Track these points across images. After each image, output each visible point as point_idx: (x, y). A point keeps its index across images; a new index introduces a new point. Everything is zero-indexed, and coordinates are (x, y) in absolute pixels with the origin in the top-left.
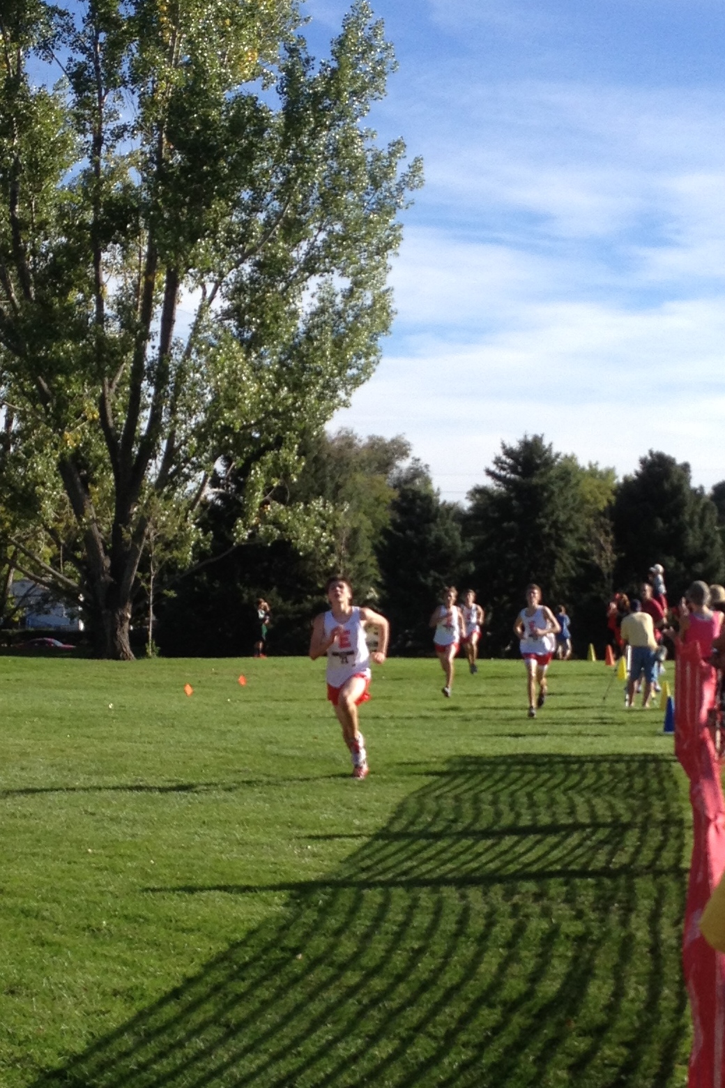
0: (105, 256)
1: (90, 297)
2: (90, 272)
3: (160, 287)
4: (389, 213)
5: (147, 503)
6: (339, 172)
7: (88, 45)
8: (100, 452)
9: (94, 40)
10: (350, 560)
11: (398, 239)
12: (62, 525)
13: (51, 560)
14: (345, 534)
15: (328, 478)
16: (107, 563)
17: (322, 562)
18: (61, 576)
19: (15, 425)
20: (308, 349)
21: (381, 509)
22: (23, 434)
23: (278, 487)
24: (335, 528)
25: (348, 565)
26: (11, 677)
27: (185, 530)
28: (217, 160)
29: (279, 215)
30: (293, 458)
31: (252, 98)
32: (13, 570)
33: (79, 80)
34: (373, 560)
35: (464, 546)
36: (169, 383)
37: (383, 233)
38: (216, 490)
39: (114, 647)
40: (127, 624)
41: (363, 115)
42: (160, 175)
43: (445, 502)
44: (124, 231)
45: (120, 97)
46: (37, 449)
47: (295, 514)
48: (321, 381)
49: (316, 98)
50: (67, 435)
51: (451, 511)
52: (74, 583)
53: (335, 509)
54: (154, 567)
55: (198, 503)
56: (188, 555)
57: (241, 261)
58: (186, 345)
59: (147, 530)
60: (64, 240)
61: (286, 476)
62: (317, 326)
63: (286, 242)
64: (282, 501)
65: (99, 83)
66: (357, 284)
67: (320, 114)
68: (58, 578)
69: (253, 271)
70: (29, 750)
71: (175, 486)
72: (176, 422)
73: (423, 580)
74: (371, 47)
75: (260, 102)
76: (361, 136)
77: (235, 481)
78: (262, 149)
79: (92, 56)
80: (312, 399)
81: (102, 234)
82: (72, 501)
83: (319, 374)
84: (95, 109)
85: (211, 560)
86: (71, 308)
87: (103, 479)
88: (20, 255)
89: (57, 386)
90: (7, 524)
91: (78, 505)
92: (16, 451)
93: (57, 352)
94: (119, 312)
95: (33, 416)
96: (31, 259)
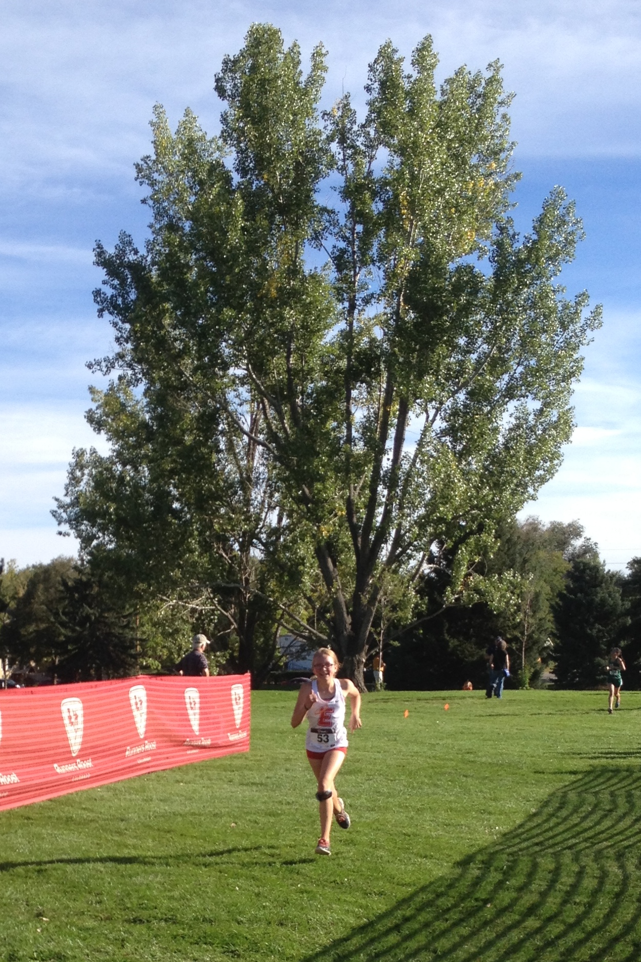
0: (354, 393)
1: (342, 425)
2: (342, 406)
3: (394, 414)
4: (574, 349)
5: (380, 576)
6: (536, 320)
7: (348, 235)
8: (345, 540)
9: (353, 230)
10: (532, 616)
11: (580, 369)
12: (316, 594)
13: (308, 620)
14: (529, 597)
15: (517, 555)
16: (348, 619)
17: (511, 618)
18: (315, 631)
19: (285, 521)
20: (506, 457)
21: (558, 577)
22: (290, 529)
23: (479, 562)
24: (521, 592)
25: (531, 621)
26: (279, 705)
27: (407, 596)
28: (441, 316)
29: (486, 355)
30: (491, 540)
31: (470, 267)
32: (281, 628)
33: (340, 261)
34: (550, 617)
35: (623, 605)
36: (398, 486)
37: (568, 365)
38: (431, 566)
40: (362, 666)
41: (556, 275)
42: (398, 329)
43: (609, 571)
44: (369, 373)
45: (370, 273)
46: (300, 539)
47: (492, 583)
48: (515, 481)
49: (520, 263)
50: (323, 528)
51: (615, 578)
52: (325, 638)
53: (522, 578)
54: (384, 625)
55: (418, 576)
56: (408, 615)
57: (456, 392)
58: (412, 457)
59: (379, 597)
60: (324, 383)
61: (485, 554)
62: (512, 439)
63: (491, 374)
64: (482, 573)
65: (355, 263)
66: (546, 405)
67: (522, 275)
68: (314, 633)
69: (467, 399)
70: (291, 757)
71: (401, 563)
72: (403, 515)
73: (589, 631)
74: (564, 222)
75: (476, 270)
76: (554, 291)
77: (446, 559)
78: (476, 305)
79: (351, 243)
80: (507, 494)
81: (352, 376)
82: (324, 576)
83: (514, 475)
84: (351, 283)
85: (426, 619)
86: (328, 433)
87: (347, 560)
88: (292, 395)
89: (316, 491)
90: (277, 594)
91: (329, 580)
92: (284, 540)
93: (317, 467)
94: (363, 434)
95: (298, 514)
96: (301, 397)
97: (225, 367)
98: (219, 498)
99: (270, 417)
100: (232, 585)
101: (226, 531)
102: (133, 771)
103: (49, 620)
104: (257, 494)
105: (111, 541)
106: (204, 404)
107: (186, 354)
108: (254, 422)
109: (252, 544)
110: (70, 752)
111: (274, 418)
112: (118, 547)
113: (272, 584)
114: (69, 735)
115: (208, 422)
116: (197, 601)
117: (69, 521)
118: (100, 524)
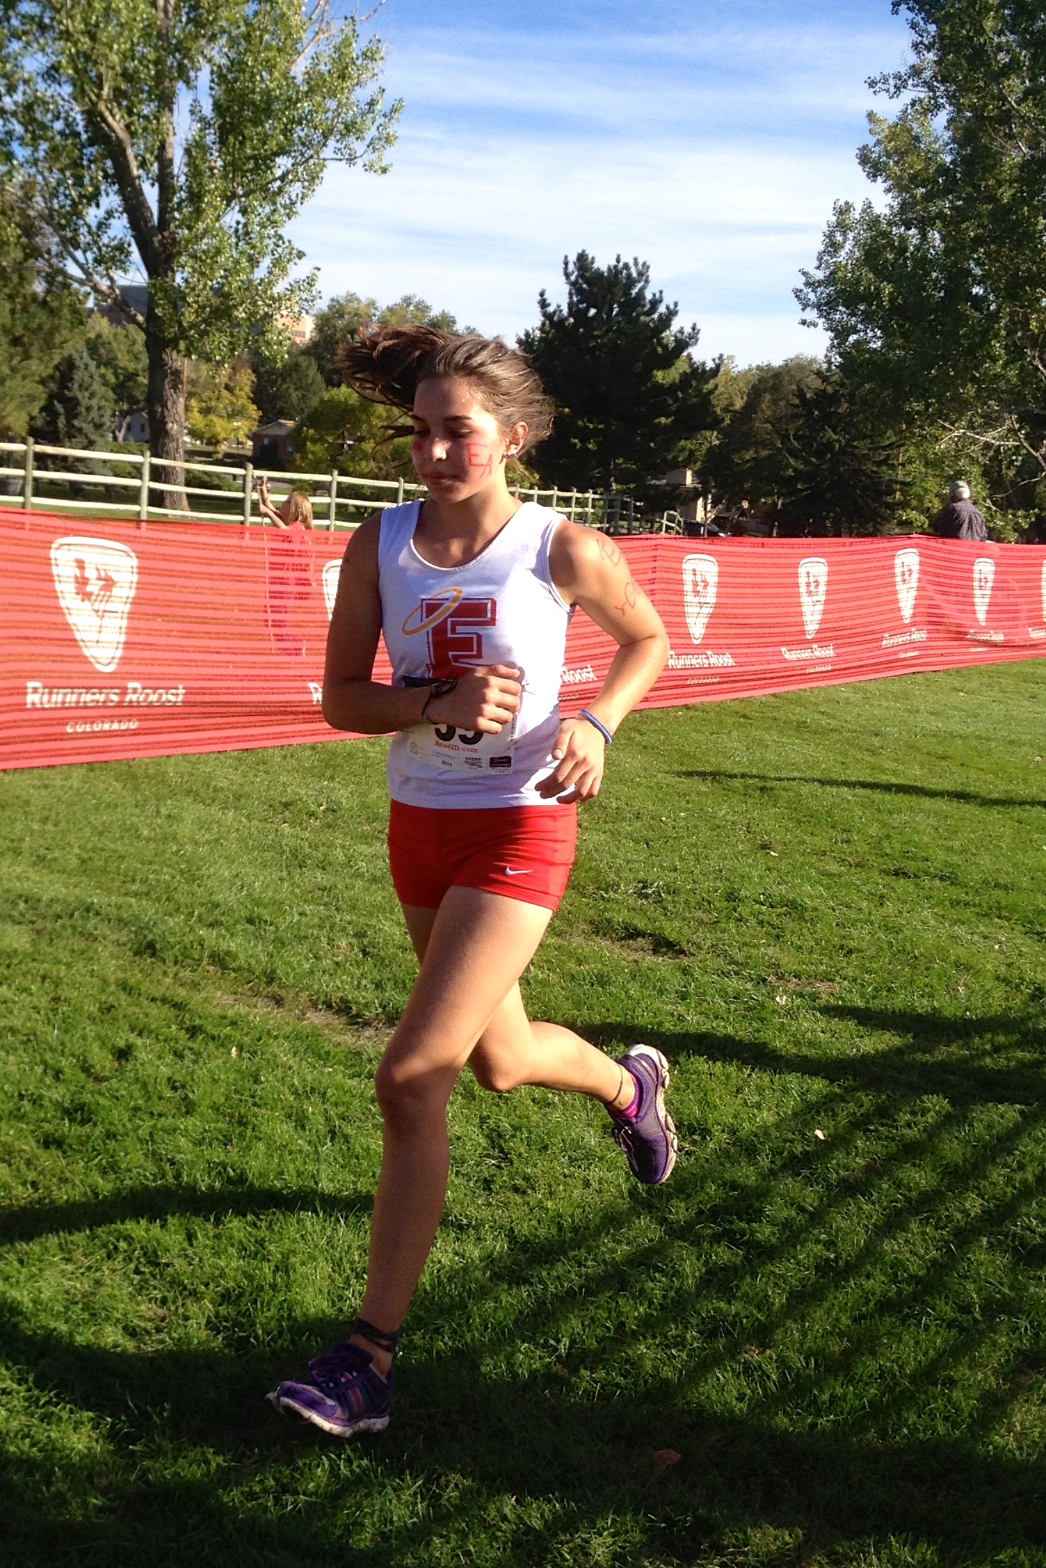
102: (891, 669)
103: (774, 445)
105: (876, 338)
106: (1032, 145)
107: (1013, 71)
110: (803, 633)
112: (886, 346)
114: (804, 609)
115: (1036, 171)
116: (994, 433)
117: (818, 306)
118: (861, 312)
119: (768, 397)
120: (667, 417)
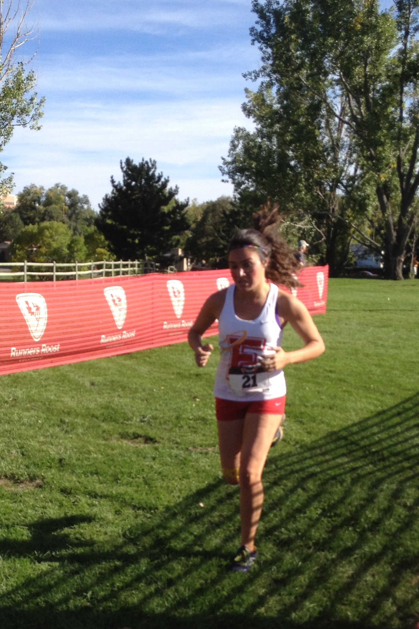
0: (406, 89)
1: (397, 109)
2: (398, 97)
8: (396, 183)
12: (376, 218)
13: (370, 235)
18: (373, 241)
19: (359, 172)
22: (362, 177)
26: (347, 287)
32: (352, 239)
33: (401, 5)
39: (395, 274)
40: (401, 264)
44: (415, 76)
46: (367, 183)
50: (382, 175)
52: (379, 245)
54: (416, 236)
59: (414, 219)
60: (388, 83)
68: (373, 243)
81: (404, 78)
82: (381, 207)
86: (388, 115)
87: (396, 196)
88: (367, 91)
89: (378, 152)
90: (351, 218)
91: (383, 208)
92: (358, 183)
93: (380, 137)
94: (410, 115)
95: (367, 167)
96: (372, 93)
97: (326, 74)
98: (319, 158)
99: (352, 105)
100: (324, 212)
101: (321, 178)
103: (214, 235)
104: (342, 155)
105: (252, 186)
106: (312, 98)
107: (303, 67)
108: (343, 109)
109: (337, 186)
111: (355, 106)
112: (257, 189)
113: (349, 212)
115: (315, 109)
116: (302, 223)
117: (228, 173)
118: (247, 175)
119: (210, 215)
120: (167, 225)
